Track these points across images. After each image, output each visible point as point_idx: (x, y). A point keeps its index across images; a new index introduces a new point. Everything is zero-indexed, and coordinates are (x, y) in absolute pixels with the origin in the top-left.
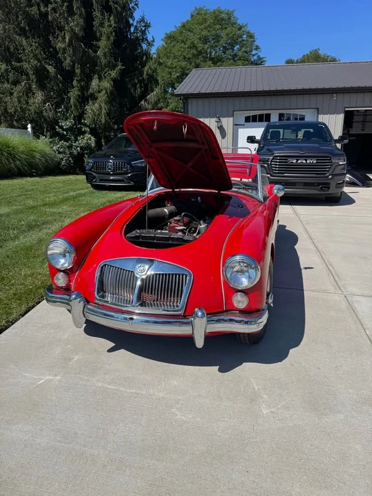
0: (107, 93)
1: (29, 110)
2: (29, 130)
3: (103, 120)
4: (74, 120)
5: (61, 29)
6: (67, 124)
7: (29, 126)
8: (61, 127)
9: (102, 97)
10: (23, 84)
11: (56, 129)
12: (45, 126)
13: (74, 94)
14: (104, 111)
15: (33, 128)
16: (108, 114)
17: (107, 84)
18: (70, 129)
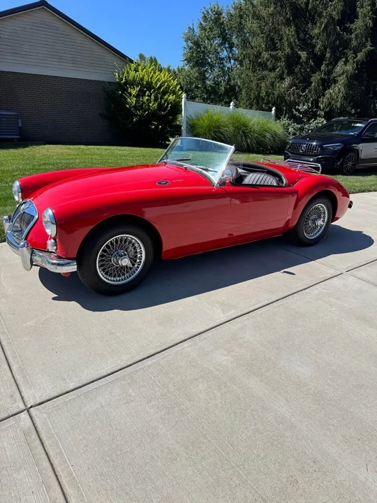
0: (347, 76)
1: (274, 94)
2: (273, 112)
3: (338, 104)
4: (312, 104)
5: (320, 15)
6: (303, 108)
7: (274, 109)
8: (298, 110)
9: (342, 80)
10: (277, 70)
11: (292, 112)
12: (285, 108)
13: (315, 78)
14: (341, 95)
15: (276, 110)
16: (345, 98)
17: (349, 68)
18: (305, 113)
